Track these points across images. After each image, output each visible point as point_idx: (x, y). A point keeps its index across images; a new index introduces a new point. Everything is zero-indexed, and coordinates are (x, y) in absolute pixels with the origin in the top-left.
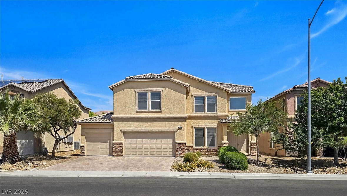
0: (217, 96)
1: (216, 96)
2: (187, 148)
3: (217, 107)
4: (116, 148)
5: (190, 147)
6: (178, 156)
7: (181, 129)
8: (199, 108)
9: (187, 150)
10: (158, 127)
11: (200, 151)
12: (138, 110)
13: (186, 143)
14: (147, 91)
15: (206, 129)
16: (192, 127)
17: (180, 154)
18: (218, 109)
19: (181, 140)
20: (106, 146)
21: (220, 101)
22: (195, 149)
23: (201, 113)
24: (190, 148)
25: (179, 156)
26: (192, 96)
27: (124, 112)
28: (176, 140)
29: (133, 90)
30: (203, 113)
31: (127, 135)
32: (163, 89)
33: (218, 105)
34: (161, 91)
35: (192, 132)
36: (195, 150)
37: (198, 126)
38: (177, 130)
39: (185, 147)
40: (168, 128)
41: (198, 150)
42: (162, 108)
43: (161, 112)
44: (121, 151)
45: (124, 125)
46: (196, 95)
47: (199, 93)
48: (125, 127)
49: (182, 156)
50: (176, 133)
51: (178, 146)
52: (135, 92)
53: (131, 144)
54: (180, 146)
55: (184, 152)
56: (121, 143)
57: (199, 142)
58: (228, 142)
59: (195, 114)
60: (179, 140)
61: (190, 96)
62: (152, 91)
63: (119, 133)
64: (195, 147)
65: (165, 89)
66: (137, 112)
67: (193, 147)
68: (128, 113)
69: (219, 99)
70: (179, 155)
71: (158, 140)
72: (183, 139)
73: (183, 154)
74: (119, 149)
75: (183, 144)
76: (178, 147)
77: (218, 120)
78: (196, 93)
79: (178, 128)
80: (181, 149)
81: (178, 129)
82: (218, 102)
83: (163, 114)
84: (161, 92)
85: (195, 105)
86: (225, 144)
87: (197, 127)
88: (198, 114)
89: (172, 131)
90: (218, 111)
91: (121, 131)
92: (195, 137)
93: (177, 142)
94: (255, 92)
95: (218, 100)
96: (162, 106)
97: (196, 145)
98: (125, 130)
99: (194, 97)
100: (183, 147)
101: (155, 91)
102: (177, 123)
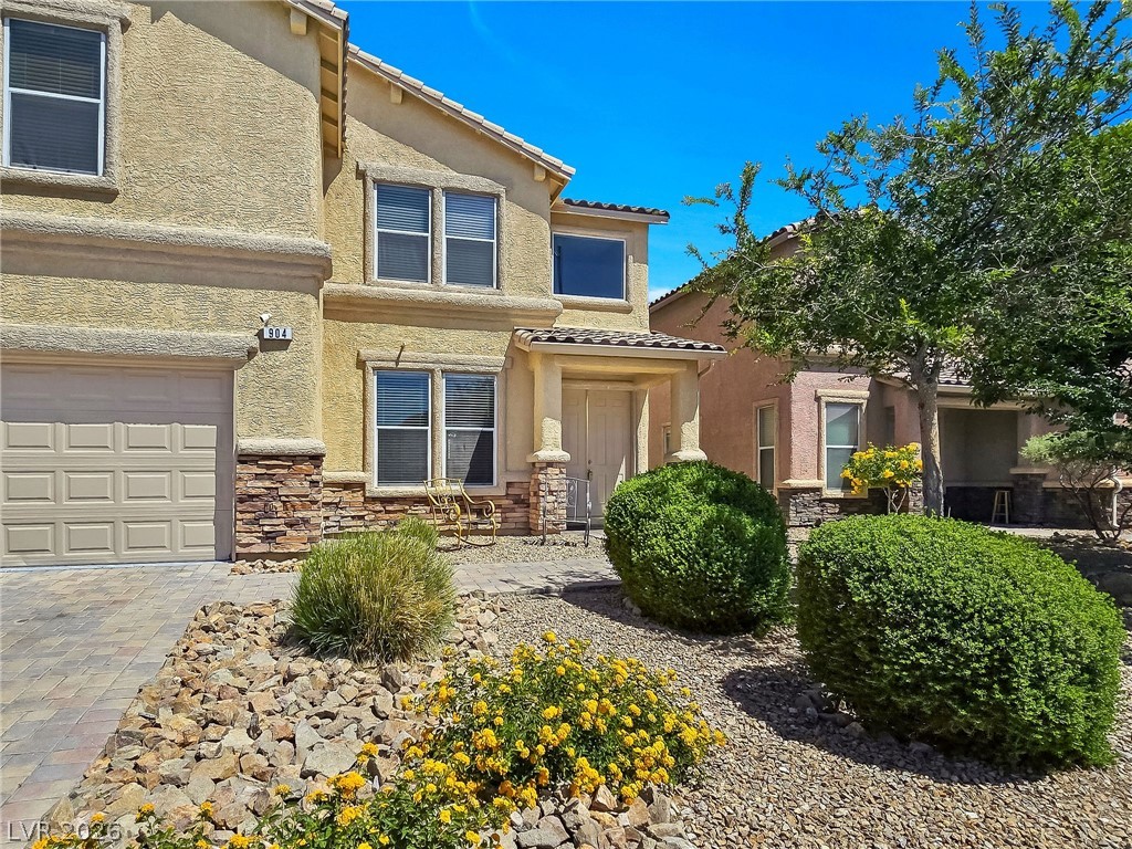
0: (503, 195)
1: (498, 196)
2: (327, 495)
3: (504, 261)
5: (347, 486)
6: (251, 557)
7: (283, 344)
8: (403, 256)
9: (326, 504)
10: (75, 313)
11: (404, 511)
13: (316, 459)
15: (441, 383)
16: (361, 364)
17: (269, 537)
18: (504, 268)
19: (278, 432)
21: (518, 226)
22: (375, 500)
23: (415, 284)
24: (346, 496)
25: (264, 556)
26: (361, 175)
28: (240, 427)
30: (425, 288)
33: (505, 246)
34: (107, 21)
35: (359, 396)
36: (378, 507)
37: (397, 362)
38: (251, 353)
39: (314, 483)
40: (168, 333)
41: (396, 507)
42: (115, 158)
43: (106, 195)
46: (384, 177)
47: (401, 166)
49: (290, 556)
50: (238, 374)
51: (258, 477)
54: (270, 477)
55: (305, 521)
57: (401, 456)
58: (566, 456)
59: (378, 285)
60: (265, 429)
61: (346, 176)
64: (375, 488)
67: (362, 486)
69: (510, 214)
70: (263, 550)
71: (84, 431)
72: (298, 426)
73: (294, 541)
75: (294, 458)
76: (258, 487)
77: (508, 335)
78: (383, 165)
79: (260, 334)
80: (278, 505)
81: (256, 343)
82: (505, 229)
83: (128, 214)
84: (105, 29)
85: (375, 231)
86: (550, 470)
87: (392, 365)
88: (397, 290)
89: (207, 352)
90: (505, 283)
92: (376, 427)
93: (247, 443)
94: (667, 214)
95: (504, 221)
96: (116, 148)
97: (384, 477)
99: (370, 184)
100: (297, 486)
101: (54, 13)
102: (246, 296)
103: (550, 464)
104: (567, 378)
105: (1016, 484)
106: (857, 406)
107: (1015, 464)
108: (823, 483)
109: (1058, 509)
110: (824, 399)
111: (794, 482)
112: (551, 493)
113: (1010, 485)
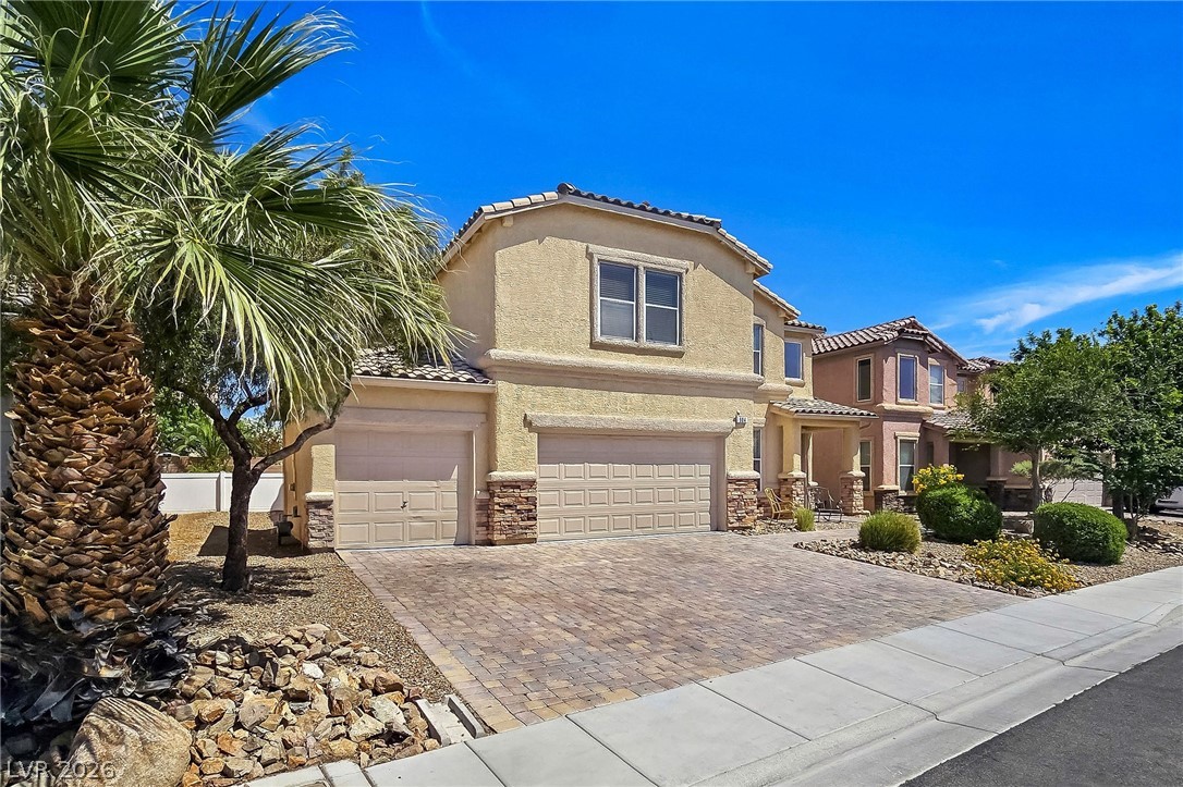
0: (765, 326)
1: (762, 326)
4: (509, 506)
6: (733, 529)
7: (743, 425)
10: (669, 413)
12: (599, 338)
13: (757, 481)
14: (635, 263)
17: (739, 519)
19: (741, 468)
20: (441, 499)
25: (737, 529)
27: (542, 341)
28: (727, 467)
29: (580, 246)
31: (556, 443)
32: (687, 264)
33: (765, 354)
34: (682, 271)
38: (732, 430)
39: (755, 493)
40: (704, 421)
42: (685, 337)
43: (679, 355)
44: (529, 519)
45: (539, 399)
48: (543, 406)
49: (748, 529)
50: (729, 440)
51: (735, 489)
52: (590, 256)
53: (564, 484)
54: (739, 489)
55: (752, 511)
56: (531, 483)
58: (804, 475)
60: (737, 467)
62: (654, 266)
63: (517, 434)
65: (695, 267)
66: (595, 346)
68: (560, 347)
69: (767, 337)
70: (737, 525)
71: (665, 469)
73: (749, 521)
74: (518, 512)
75: (748, 481)
76: (735, 495)
79: (735, 419)
80: (743, 503)
81: (734, 425)
83: (688, 364)
84: (680, 274)
86: (797, 483)
89: (718, 430)
91: (527, 423)
93: (732, 474)
96: (683, 332)
98: (548, 423)
100: (748, 494)
101: (663, 267)
102: (729, 401)
103: (797, 480)
104: (803, 427)
105: (990, 486)
106: (913, 442)
107: (989, 475)
108: (898, 487)
109: (1013, 500)
110: (899, 438)
111: (886, 487)
112: (798, 495)
113: (986, 487)
